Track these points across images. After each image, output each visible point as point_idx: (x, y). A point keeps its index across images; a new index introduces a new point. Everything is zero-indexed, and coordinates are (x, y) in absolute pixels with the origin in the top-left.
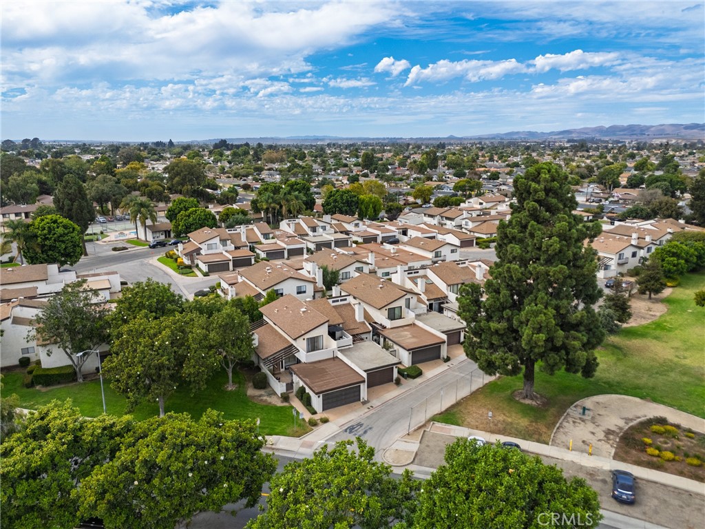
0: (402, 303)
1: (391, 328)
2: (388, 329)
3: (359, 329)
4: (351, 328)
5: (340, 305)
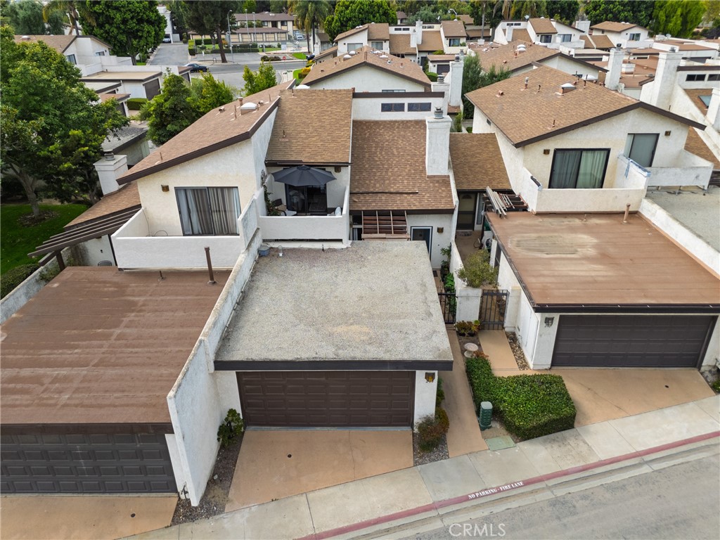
0: (614, 136)
1: (539, 214)
2: (531, 213)
3: (415, 197)
4: (392, 190)
5: (407, 121)
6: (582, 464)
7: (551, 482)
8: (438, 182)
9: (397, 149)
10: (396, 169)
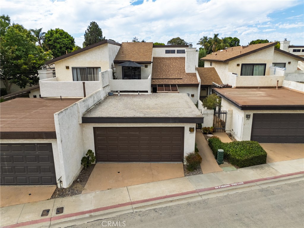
3: (181, 80)
4: (170, 78)
5: (177, 58)
6: (273, 176)
7: (258, 183)
8: (191, 75)
9: (172, 66)
10: (172, 72)
